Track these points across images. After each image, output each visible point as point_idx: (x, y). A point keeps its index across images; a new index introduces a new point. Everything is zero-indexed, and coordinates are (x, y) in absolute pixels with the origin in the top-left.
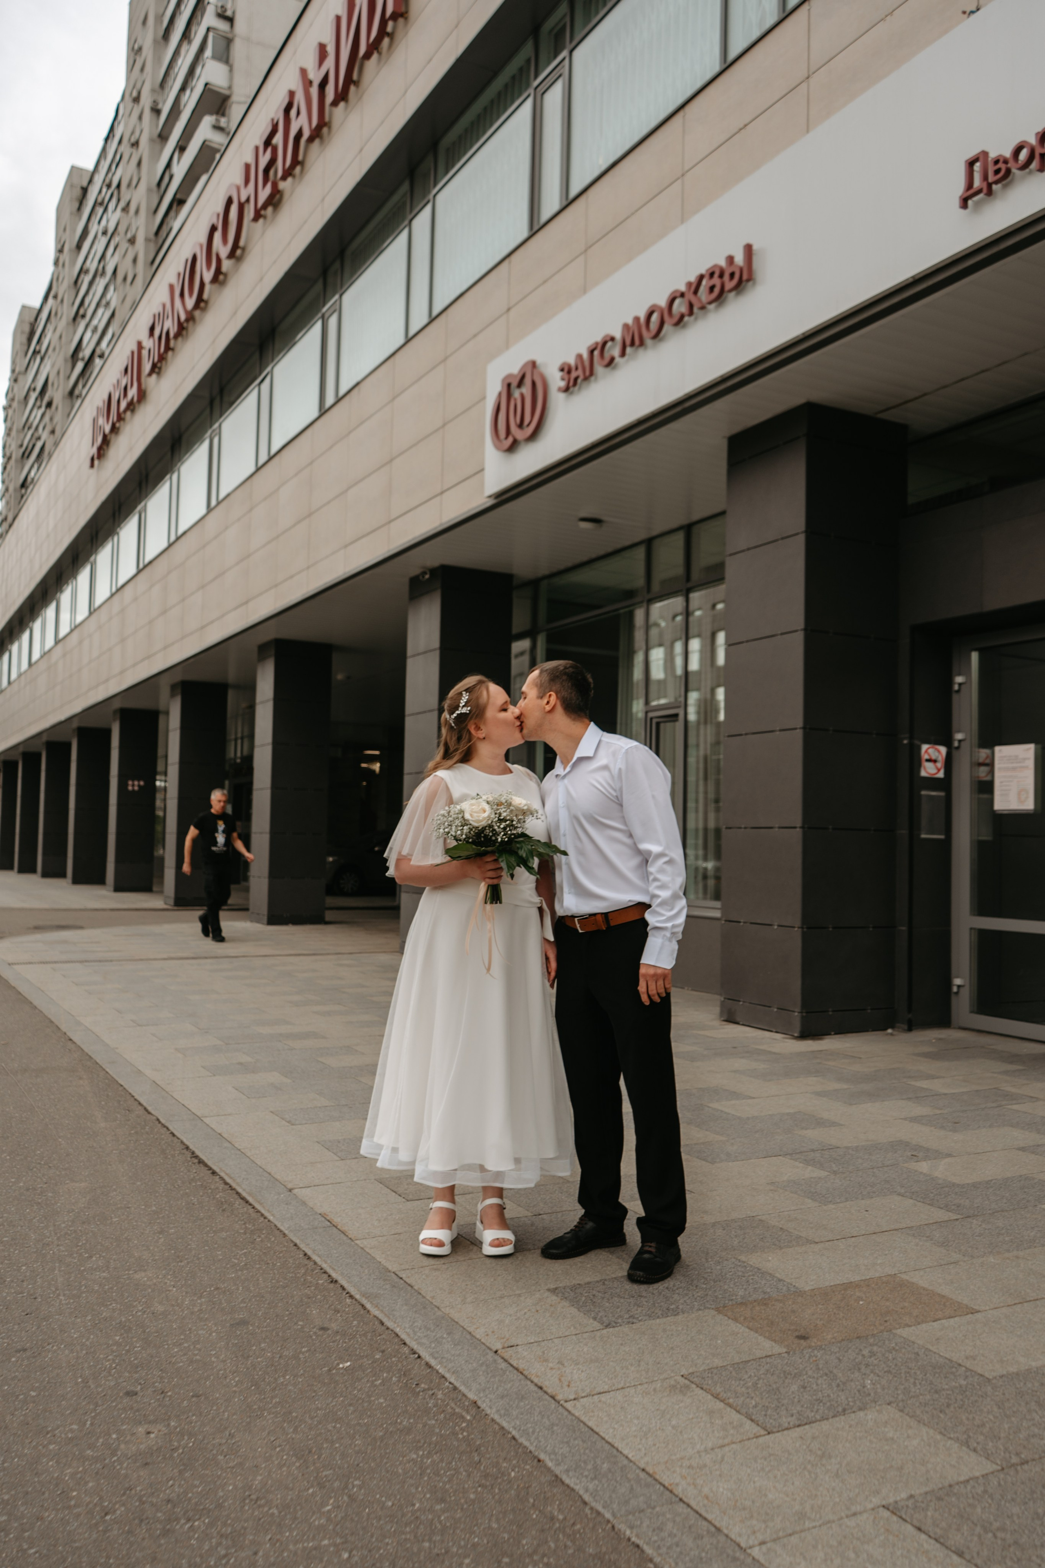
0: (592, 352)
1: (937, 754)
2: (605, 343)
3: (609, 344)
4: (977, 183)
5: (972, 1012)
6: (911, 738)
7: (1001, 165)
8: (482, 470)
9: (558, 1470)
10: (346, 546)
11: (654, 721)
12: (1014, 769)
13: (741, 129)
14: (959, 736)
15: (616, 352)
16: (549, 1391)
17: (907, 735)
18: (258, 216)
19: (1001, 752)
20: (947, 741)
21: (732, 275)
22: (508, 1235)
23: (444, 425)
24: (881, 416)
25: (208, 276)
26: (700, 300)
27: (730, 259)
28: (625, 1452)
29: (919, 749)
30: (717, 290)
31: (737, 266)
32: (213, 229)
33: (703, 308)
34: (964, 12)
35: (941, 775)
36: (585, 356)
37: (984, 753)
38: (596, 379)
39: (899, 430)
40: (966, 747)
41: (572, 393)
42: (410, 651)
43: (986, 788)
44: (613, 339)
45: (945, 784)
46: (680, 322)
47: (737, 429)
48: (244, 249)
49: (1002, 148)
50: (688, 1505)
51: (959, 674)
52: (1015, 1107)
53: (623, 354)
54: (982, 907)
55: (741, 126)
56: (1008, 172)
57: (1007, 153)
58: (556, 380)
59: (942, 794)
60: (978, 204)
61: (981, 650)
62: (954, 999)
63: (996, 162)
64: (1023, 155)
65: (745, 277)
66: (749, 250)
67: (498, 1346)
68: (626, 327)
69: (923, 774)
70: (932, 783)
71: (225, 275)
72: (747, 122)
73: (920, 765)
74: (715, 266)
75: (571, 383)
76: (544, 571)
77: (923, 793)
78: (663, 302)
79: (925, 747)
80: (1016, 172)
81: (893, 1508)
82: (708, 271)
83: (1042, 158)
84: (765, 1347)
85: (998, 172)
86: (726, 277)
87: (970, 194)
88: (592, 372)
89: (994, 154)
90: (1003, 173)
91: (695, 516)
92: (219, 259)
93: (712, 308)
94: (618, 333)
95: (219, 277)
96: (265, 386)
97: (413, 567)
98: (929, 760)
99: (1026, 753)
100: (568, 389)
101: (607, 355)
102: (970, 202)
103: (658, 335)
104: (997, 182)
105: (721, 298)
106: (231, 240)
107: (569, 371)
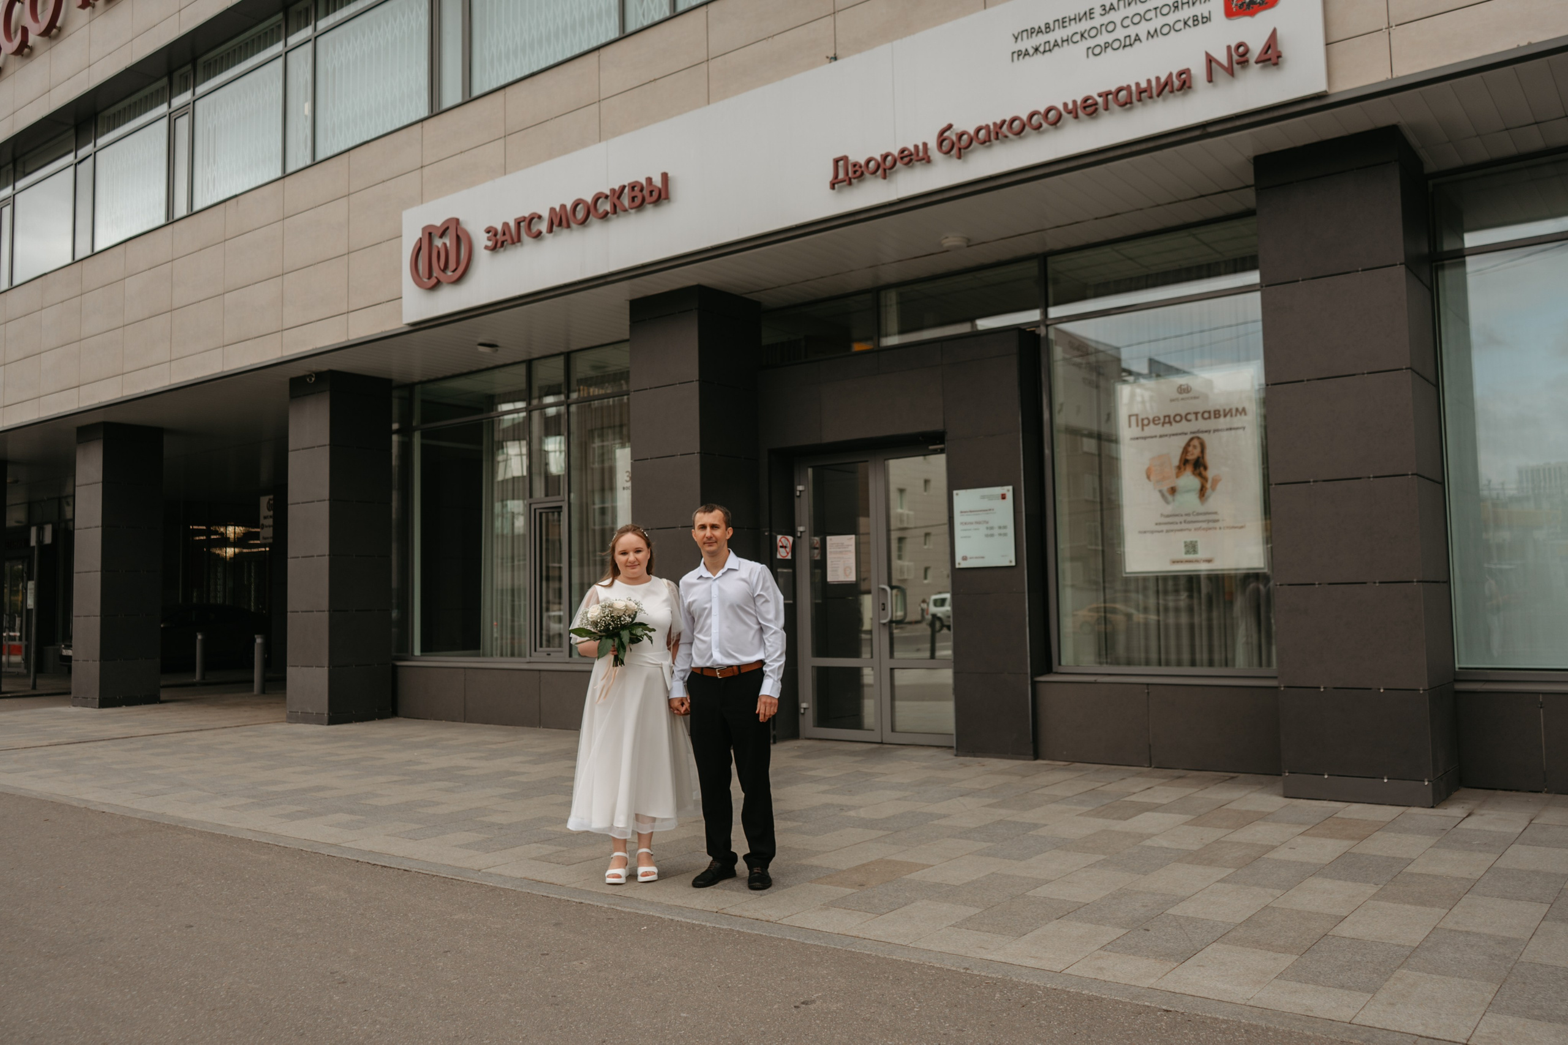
0: (518, 223)
1: (786, 542)
2: (532, 219)
3: (535, 220)
4: (841, 176)
6: (771, 531)
7: (857, 168)
8: (401, 298)
9: (801, 940)
10: (225, 346)
11: (538, 512)
12: (841, 552)
13: (651, 81)
14: (801, 529)
15: (544, 227)
16: (764, 919)
17: (768, 529)
18: (86, 3)
19: (831, 540)
20: (792, 531)
21: (651, 192)
22: (654, 869)
23: (349, 253)
25: (8, 46)
26: (622, 205)
27: (649, 180)
28: (825, 930)
29: (776, 538)
30: (638, 201)
31: (655, 186)
32: (15, 1)
33: (625, 210)
34: (827, 57)
35: (789, 557)
36: (512, 224)
37: (817, 539)
38: (522, 245)
39: (756, 305)
40: (806, 537)
41: (497, 252)
42: (291, 446)
43: (820, 565)
44: (540, 217)
45: (791, 564)
46: (605, 216)
47: (638, 295)
48: (60, 30)
49: (858, 156)
50: (870, 939)
51: (800, 485)
53: (550, 230)
54: (820, 650)
55: (652, 79)
56: (862, 174)
57: (862, 162)
58: (481, 240)
59: (790, 571)
60: (840, 188)
61: (813, 467)
62: (801, 718)
63: (855, 165)
64: (872, 164)
65: (663, 196)
66: (665, 177)
67: (716, 910)
68: (552, 210)
69: (779, 557)
70: (784, 563)
71: (31, 49)
72: (657, 77)
73: (776, 550)
74: (637, 182)
75: (499, 244)
76: (419, 376)
77: (780, 570)
78: (589, 198)
79: (779, 537)
80: (867, 175)
81: (953, 926)
82: (629, 184)
83: (885, 170)
84: (849, 891)
85: (855, 172)
86: (646, 192)
87: (836, 181)
88: (519, 240)
89: (853, 158)
90: (858, 174)
91: (574, 347)
92: (25, 31)
93: (633, 211)
94: (546, 214)
95: (24, 50)
96: (85, 168)
97: (298, 371)
98: (781, 547)
99: (849, 541)
100: (494, 249)
101: (534, 229)
102: (836, 186)
103: (583, 223)
104: (854, 178)
105: (640, 207)
106: (45, 18)
107: (495, 235)
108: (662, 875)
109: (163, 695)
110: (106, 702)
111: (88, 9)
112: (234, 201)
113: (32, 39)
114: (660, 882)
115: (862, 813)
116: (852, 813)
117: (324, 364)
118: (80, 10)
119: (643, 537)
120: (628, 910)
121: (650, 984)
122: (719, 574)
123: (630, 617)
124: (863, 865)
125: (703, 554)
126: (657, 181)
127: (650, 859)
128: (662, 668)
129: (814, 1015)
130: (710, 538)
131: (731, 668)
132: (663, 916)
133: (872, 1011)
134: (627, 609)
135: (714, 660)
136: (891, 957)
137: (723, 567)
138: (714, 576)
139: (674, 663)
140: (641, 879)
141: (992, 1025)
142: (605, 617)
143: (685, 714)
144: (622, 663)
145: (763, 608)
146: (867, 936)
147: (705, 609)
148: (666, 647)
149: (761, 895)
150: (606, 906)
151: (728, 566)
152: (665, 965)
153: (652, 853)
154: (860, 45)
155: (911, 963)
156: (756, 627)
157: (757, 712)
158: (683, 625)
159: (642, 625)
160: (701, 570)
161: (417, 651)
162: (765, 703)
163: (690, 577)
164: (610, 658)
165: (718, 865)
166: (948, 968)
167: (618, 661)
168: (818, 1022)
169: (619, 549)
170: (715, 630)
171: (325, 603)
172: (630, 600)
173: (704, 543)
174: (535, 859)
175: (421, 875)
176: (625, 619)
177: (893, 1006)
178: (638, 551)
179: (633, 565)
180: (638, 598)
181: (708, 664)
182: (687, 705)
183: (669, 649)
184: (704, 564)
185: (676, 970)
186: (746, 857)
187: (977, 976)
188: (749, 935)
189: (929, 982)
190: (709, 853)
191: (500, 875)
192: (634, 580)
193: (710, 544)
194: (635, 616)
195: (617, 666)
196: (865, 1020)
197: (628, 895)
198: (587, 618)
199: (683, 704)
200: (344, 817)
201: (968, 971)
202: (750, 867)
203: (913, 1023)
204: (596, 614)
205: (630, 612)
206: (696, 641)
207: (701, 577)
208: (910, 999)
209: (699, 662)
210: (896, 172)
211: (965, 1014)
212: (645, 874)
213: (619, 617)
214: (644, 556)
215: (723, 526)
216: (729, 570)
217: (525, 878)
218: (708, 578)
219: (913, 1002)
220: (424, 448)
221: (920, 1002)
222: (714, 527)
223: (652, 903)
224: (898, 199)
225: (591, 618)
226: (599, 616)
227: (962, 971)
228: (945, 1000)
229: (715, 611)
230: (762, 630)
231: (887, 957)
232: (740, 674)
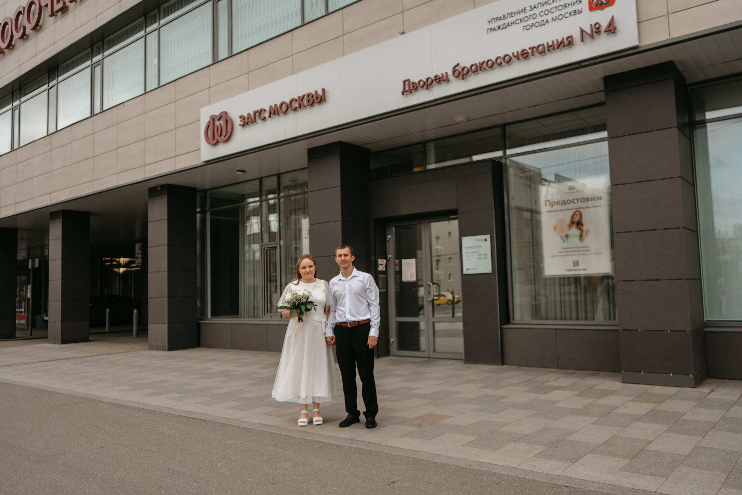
0: (255, 113)
1: (383, 262)
2: (261, 111)
3: (263, 112)
4: (407, 88)
5: (397, 350)
6: (375, 257)
7: (414, 85)
8: (200, 149)
9: (391, 452)
10: (118, 173)
11: (265, 249)
12: (409, 267)
13: (316, 46)
14: (390, 256)
15: (267, 115)
16: (373, 442)
17: (374, 256)
18: (53, 14)
19: (404, 261)
20: (385, 257)
21: (317, 98)
22: (321, 419)
23: (175, 129)
24: (362, 146)
25: (17, 36)
26: (304, 104)
28: (402, 448)
29: (378, 261)
30: (311, 102)
31: (319, 95)
32: (20, 13)
33: (305, 106)
34: (400, 33)
35: (384, 269)
36: (252, 114)
37: (397, 261)
38: (257, 124)
39: (368, 150)
40: (392, 260)
41: (245, 127)
42: (150, 219)
43: (399, 273)
44: (265, 110)
45: (385, 273)
46: (295, 109)
47: (311, 146)
48: (41, 27)
49: (415, 79)
50: (423, 452)
51: (389, 235)
53: (270, 116)
54: (400, 313)
55: (317, 44)
56: (417, 87)
57: (417, 82)
58: (237, 122)
59: (384, 276)
60: (407, 95)
61: (395, 227)
62: (391, 346)
63: (413, 83)
64: (421, 83)
65: (323, 99)
66: (324, 90)
67: (350, 438)
68: (271, 107)
69: (379, 269)
70: (382, 272)
71: (28, 36)
72: (319, 44)
73: (378, 266)
74: (310, 93)
75: (246, 123)
76: (208, 187)
77: (380, 276)
78: (288, 101)
79: (379, 260)
80: (419, 88)
81: (464, 445)
82: (307, 94)
83: (427, 85)
84: (413, 429)
85: (413, 87)
86: (315, 98)
87: (404, 91)
88: (255, 121)
89: (412, 80)
90: (415, 87)
91: (282, 171)
92: (24, 28)
93: (308, 107)
94: (267, 109)
95: (24, 37)
96: (53, 91)
97: (153, 184)
98: (381, 265)
99: (413, 261)
100: (243, 125)
101: (262, 116)
102: (405, 93)
103: (285, 112)
104: (413, 90)
105: (312, 105)
106: (33, 22)
107: (244, 119)
108: (325, 421)
109: (91, 338)
110: (64, 341)
111: (54, 17)
112: (122, 105)
113: (28, 31)
114: (324, 425)
115: (420, 391)
116: (415, 391)
117: (164, 181)
118: (50, 18)
119: (312, 260)
120: (309, 438)
121: (319, 474)
122: (349, 278)
123: (305, 299)
124: (420, 416)
125: (341, 268)
126: (320, 93)
127: (319, 414)
128: (321, 323)
129: (397, 488)
130: (344, 261)
131: (354, 322)
132: (325, 441)
133: (425, 486)
134: (304, 295)
135: (347, 319)
136: (434, 460)
137: (351, 274)
138: (347, 279)
139: (327, 320)
140: (315, 423)
141: (482, 493)
142: (293, 299)
143: (334, 344)
145: (370, 295)
146: (422, 450)
147: (342, 295)
148: (324, 313)
149: (372, 431)
150: (298, 436)
151: (353, 274)
152: (326, 465)
153: (319, 411)
154: (415, 27)
155: (443, 463)
156: (367, 303)
157: (368, 344)
158: (331, 303)
160: (340, 276)
161: (209, 316)
162: (372, 340)
163: (335, 280)
164: (297, 318)
165: (351, 416)
166: (461, 465)
168: (399, 492)
169: (302, 266)
170: (347, 305)
171: (166, 294)
172: (306, 290)
173: (341, 263)
174: (265, 414)
175: (211, 422)
176: (303, 300)
177: (435, 484)
178: (310, 267)
179: (308, 273)
181: (344, 320)
182: (334, 340)
183: (325, 313)
184: (342, 273)
185: (331, 467)
186: (364, 413)
187: (475, 469)
188: (366, 450)
189: (452, 472)
190: (347, 411)
191: (248, 422)
192: (309, 281)
193: (344, 264)
195: (300, 322)
196: (422, 491)
197: (308, 431)
200: (175, 395)
201: (471, 467)
202: (366, 418)
203: (445, 492)
205: (305, 297)
207: (340, 280)
208: (443, 481)
209: (339, 320)
210: (433, 86)
211: (470, 488)
212: (317, 421)
213: (300, 299)
215: (350, 255)
216: (354, 276)
217: (260, 423)
218: (343, 280)
219: (444, 482)
220: (212, 220)
221: (448, 482)
222: (345, 255)
223: (320, 435)
224: (434, 99)
227: (468, 467)
228: (460, 481)
229: (347, 296)
230: (369, 305)
231: (432, 460)
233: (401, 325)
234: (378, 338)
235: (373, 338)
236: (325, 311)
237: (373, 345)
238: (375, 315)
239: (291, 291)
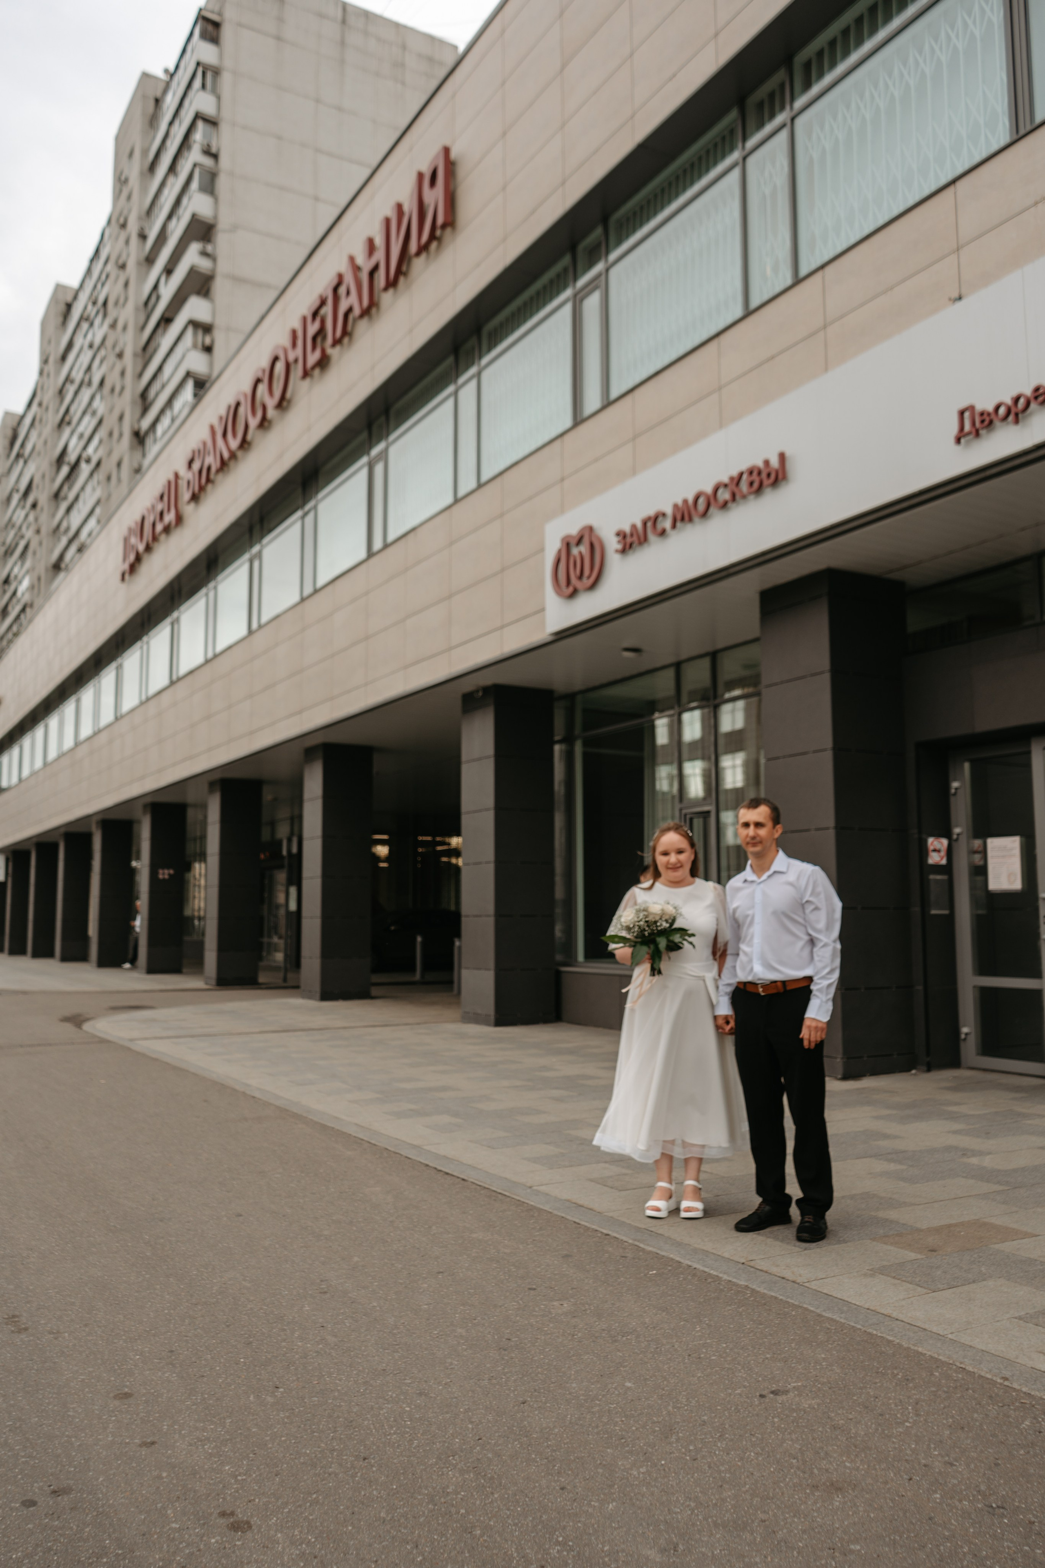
0: (645, 524)
1: (940, 845)
2: (657, 518)
3: (660, 519)
4: (967, 427)
5: (978, 1054)
6: (920, 833)
7: (985, 417)
8: (544, 608)
9: (818, 1311)
10: (406, 667)
11: (688, 817)
12: (1004, 857)
13: (769, 359)
14: (957, 830)
15: (667, 524)
16: (790, 1279)
17: (916, 831)
18: (306, 374)
19: (993, 843)
20: (946, 832)
21: (769, 475)
23: (503, 570)
24: (886, 576)
25: (253, 422)
26: (741, 491)
27: (767, 463)
28: (853, 1302)
29: (926, 842)
30: (756, 485)
31: (773, 468)
32: (258, 381)
33: (745, 497)
34: (952, 299)
35: (944, 862)
36: (639, 525)
37: (977, 843)
38: (649, 544)
39: (899, 585)
40: (963, 840)
41: (627, 554)
42: (464, 757)
43: (980, 871)
44: (664, 515)
45: (947, 869)
46: (724, 506)
47: (768, 585)
48: (289, 402)
49: (986, 404)
50: (902, 1321)
51: (955, 780)
52: (1029, 1122)
53: (674, 526)
54: (984, 967)
55: (770, 357)
56: (991, 422)
57: (990, 408)
58: (612, 544)
59: (945, 877)
60: (968, 443)
61: (971, 760)
62: (962, 1045)
63: (982, 414)
64: (1002, 411)
65: (780, 476)
66: (782, 457)
67: (743, 1261)
68: (676, 506)
69: (931, 861)
70: (937, 868)
71: (269, 421)
72: (775, 354)
73: (927, 855)
74: (755, 466)
75: (628, 546)
76: (578, 686)
77: (932, 877)
78: (709, 489)
79: (930, 840)
80: (997, 423)
81: (1020, 1318)
82: (748, 470)
83: (1017, 415)
84: (912, 1255)
85: (982, 421)
86: (764, 475)
87: (962, 434)
88: (646, 539)
89: (979, 407)
90: (986, 423)
91: (720, 645)
92: (264, 408)
93: (752, 497)
94: (669, 511)
95: (264, 424)
96: (309, 519)
97: (468, 685)
98: (935, 850)
99: (1013, 844)
100: (623, 551)
101: (660, 526)
102: (963, 441)
103: (705, 514)
104: (983, 428)
105: (759, 491)
106: (277, 393)
107: (625, 537)
110: (326, 995)
111: (308, 379)
112: (412, 535)
113: (271, 413)
115: (987, 1162)
116: (974, 1161)
117: (486, 678)
118: (302, 382)
119: (686, 836)
120: (650, 1249)
121: (616, 1341)
122: (765, 877)
123: (667, 921)
124: (949, 1226)
125: (750, 856)
126: (775, 463)
127: (697, 1193)
128: (704, 980)
129: (777, 1410)
130: (753, 838)
131: (774, 984)
132: (682, 1261)
133: (851, 1416)
134: (663, 914)
135: (755, 974)
136: (916, 1348)
137: (768, 868)
138: (759, 877)
139: (719, 975)
140: (684, 1214)
141: (997, 1465)
142: (639, 922)
143: (731, 1033)
144: (660, 972)
145: (812, 917)
146: (901, 1317)
147: (747, 916)
148: (711, 957)
149: (805, 1249)
150: (630, 1241)
151: (774, 868)
152: (647, 1320)
153: (700, 1186)
154: (987, 279)
155: (937, 1360)
156: (806, 938)
157: (801, 1036)
158: (727, 935)
159: (683, 931)
160: (748, 873)
161: (581, 957)
162: (809, 1027)
163: (736, 882)
164: (646, 967)
165: (767, 1208)
166: (983, 1374)
167: (655, 971)
168: (776, 1420)
169: (660, 849)
170: (757, 940)
171: (491, 908)
172: (668, 903)
173: (748, 843)
174: (591, 1180)
175: (474, 1186)
176: (661, 925)
177: (881, 1415)
178: (680, 852)
179: (675, 867)
180: (679, 902)
181: (750, 978)
182: (732, 1024)
183: (715, 959)
184: (751, 866)
185: (654, 1328)
186: (798, 1202)
187: (1014, 1389)
188: (763, 1296)
189: (945, 1389)
190: (760, 1191)
191: (547, 1194)
192: (677, 883)
193: (754, 845)
194: (674, 920)
195: (654, 975)
196: (834, 1428)
197: (660, 1232)
198: (621, 922)
199: (728, 1023)
200: (445, 1119)
201: (1006, 1383)
202: (803, 1214)
203: (893, 1442)
204: (630, 918)
205: (667, 917)
206: (741, 954)
207: (745, 881)
208: (908, 1409)
209: (743, 976)
210: (1031, 414)
211: (969, 1442)
212: (688, 1210)
213: (656, 922)
214: (686, 858)
215: (770, 824)
216: (775, 872)
217: (568, 1201)
218: (752, 882)
219: (909, 1413)
220: (585, 755)
221: (918, 1415)
222: (758, 825)
223: (679, 1244)
224: (1034, 446)
225: (625, 922)
226: (632, 921)
227: (999, 1381)
228: (952, 1417)
229: (758, 919)
230: (812, 942)
231: (912, 1347)
232: (786, 991)
233: (986, 996)
234: (828, 1023)
235: (814, 1024)
236: (714, 953)
237: (813, 1039)
238: (824, 968)
239: (635, 904)
